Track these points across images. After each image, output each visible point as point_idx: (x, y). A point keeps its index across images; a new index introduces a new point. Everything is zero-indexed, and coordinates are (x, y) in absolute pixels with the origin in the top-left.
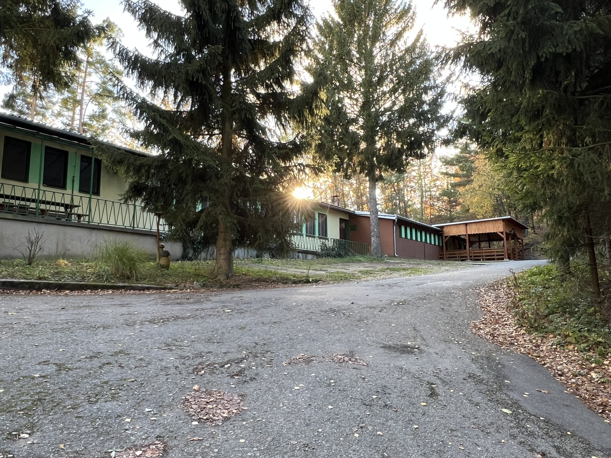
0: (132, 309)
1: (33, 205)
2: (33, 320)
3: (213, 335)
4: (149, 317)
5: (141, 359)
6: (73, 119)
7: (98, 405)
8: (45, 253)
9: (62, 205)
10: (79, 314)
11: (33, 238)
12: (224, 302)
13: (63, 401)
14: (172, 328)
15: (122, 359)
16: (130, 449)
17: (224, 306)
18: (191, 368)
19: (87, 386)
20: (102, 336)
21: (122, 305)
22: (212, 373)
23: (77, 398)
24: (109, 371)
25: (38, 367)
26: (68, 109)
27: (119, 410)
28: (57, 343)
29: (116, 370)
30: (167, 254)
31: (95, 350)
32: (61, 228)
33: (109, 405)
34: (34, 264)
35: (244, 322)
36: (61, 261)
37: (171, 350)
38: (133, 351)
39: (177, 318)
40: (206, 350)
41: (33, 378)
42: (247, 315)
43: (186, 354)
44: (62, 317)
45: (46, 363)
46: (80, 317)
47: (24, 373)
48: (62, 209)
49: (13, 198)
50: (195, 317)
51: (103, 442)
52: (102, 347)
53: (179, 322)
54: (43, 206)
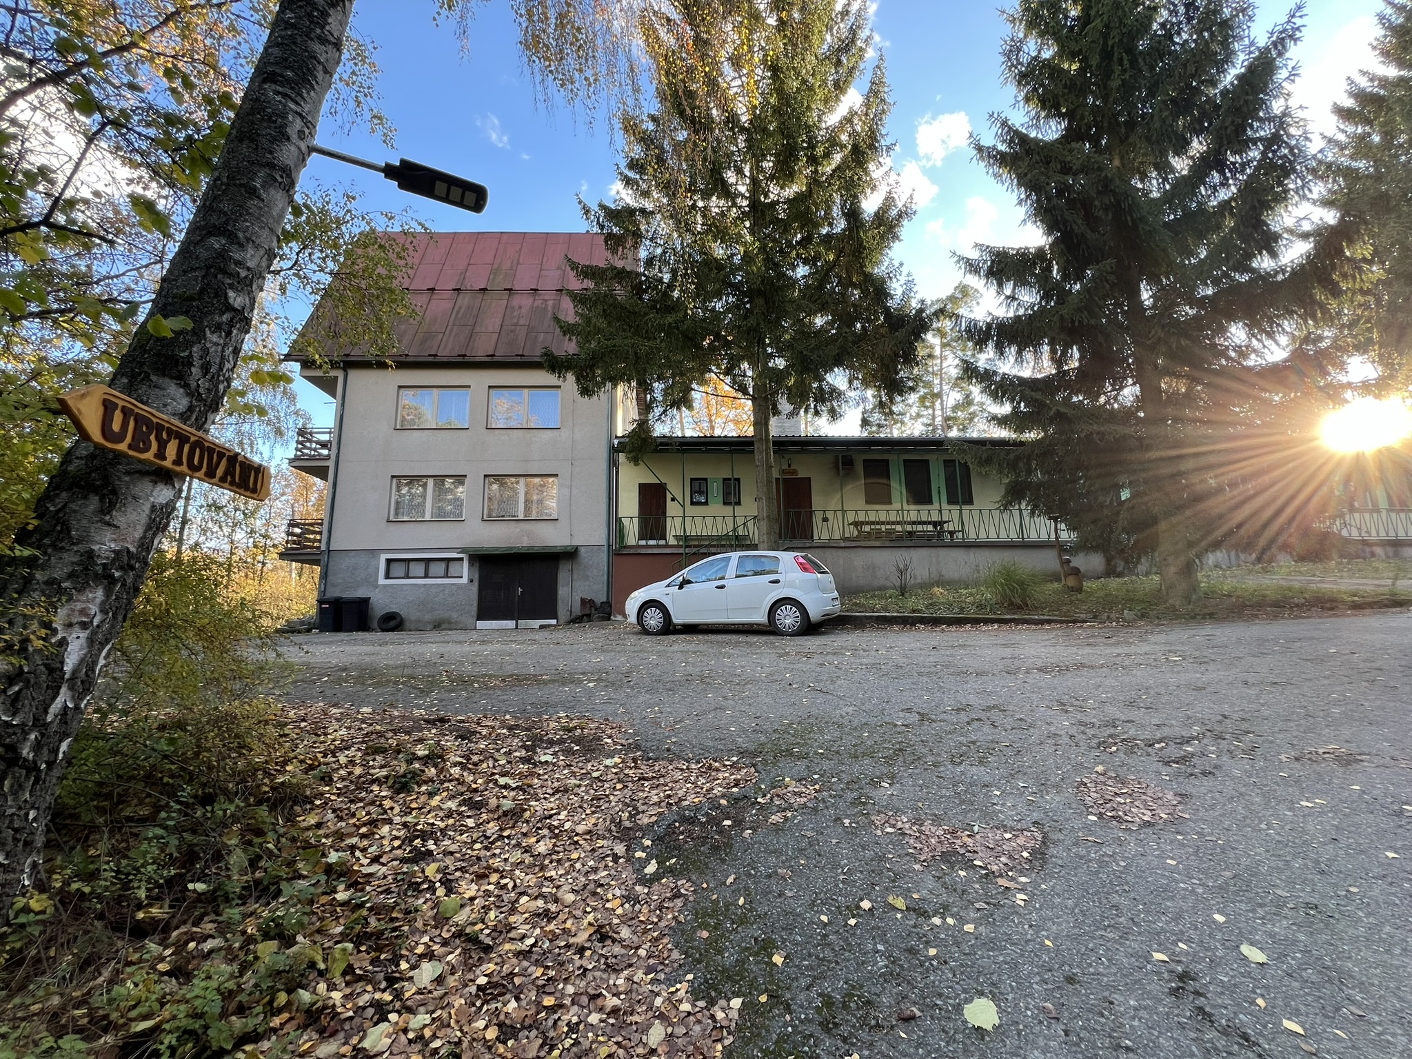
0: (1017, 652)
1: (899, 528)
2: (901, 661)
3: (1140, 697)
4: (1040, 664)
5: (1021, 719)
6: (934, 417)
7: (962, 768)
8: (919, 581)
9: (930, 523)
10: (952, 655)
11: (901, 566)
12: (1171, 644)
13: (924, 756)
14: (1071, 681)
15: (994, 715)
16: (998, 828)
17: (1170, 651)
18: (1096, 741)
19: (951, 742)
20: (973, 684)
21: (1005, 646)
22: (1131, 752)
23: (939, 755)
24: (979, 730)
25: (901, 714)
26: (927, 408)
27: (987, 779)
28: (922, 689)
29: (986, 728)
30: (1076, 572)
31: (964, 701)
32: (933, 550)
33: (974, 769)
34: (907, 595)
35: (1206, 678)
36: (936, 589)
37: (1066, 712)
38: (1011, 708)
39: (1081, 666)
40: (1123, 718)
41: (896, 725)
42: (1211, 667)
43: (1088, 720)
44: (932, 659)
45: (909, 710)
46: (951, 659)
47: (887, 719)
48: (930, 528)
49: (877, 523)
50: (1112, 666)
51: (965, 812)
52: (972, 699)
53: (1084, 672)
54: (909, 528)
